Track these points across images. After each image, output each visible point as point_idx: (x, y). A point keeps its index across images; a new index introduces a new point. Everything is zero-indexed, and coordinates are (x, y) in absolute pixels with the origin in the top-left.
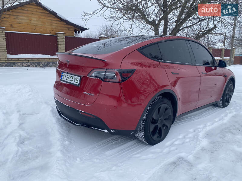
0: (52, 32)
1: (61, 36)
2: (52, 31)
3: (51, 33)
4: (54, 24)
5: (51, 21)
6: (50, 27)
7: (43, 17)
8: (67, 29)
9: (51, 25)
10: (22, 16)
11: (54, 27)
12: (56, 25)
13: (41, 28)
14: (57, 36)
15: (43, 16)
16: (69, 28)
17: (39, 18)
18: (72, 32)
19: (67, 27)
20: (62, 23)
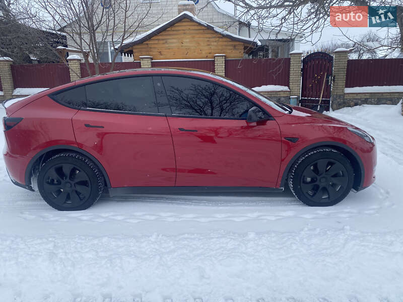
0: (209, 55)
1: (220, 60)
2: (210, 53)
3: (207, 56)
4: (212, 44)
5: (208, 39)
6: (207, 48)
7: (198, 36)
8: (232, 48)
9: (209, 45)
10: (173, 39)
11: (213, 47)
12: (215, 44)
13: (195, 52)
14: (214, 61)
15: (198, 34)
16: (235, 46)
17: (193, 37)
18: (240, 50)
19: (232, 45)
20: (224, 39)
